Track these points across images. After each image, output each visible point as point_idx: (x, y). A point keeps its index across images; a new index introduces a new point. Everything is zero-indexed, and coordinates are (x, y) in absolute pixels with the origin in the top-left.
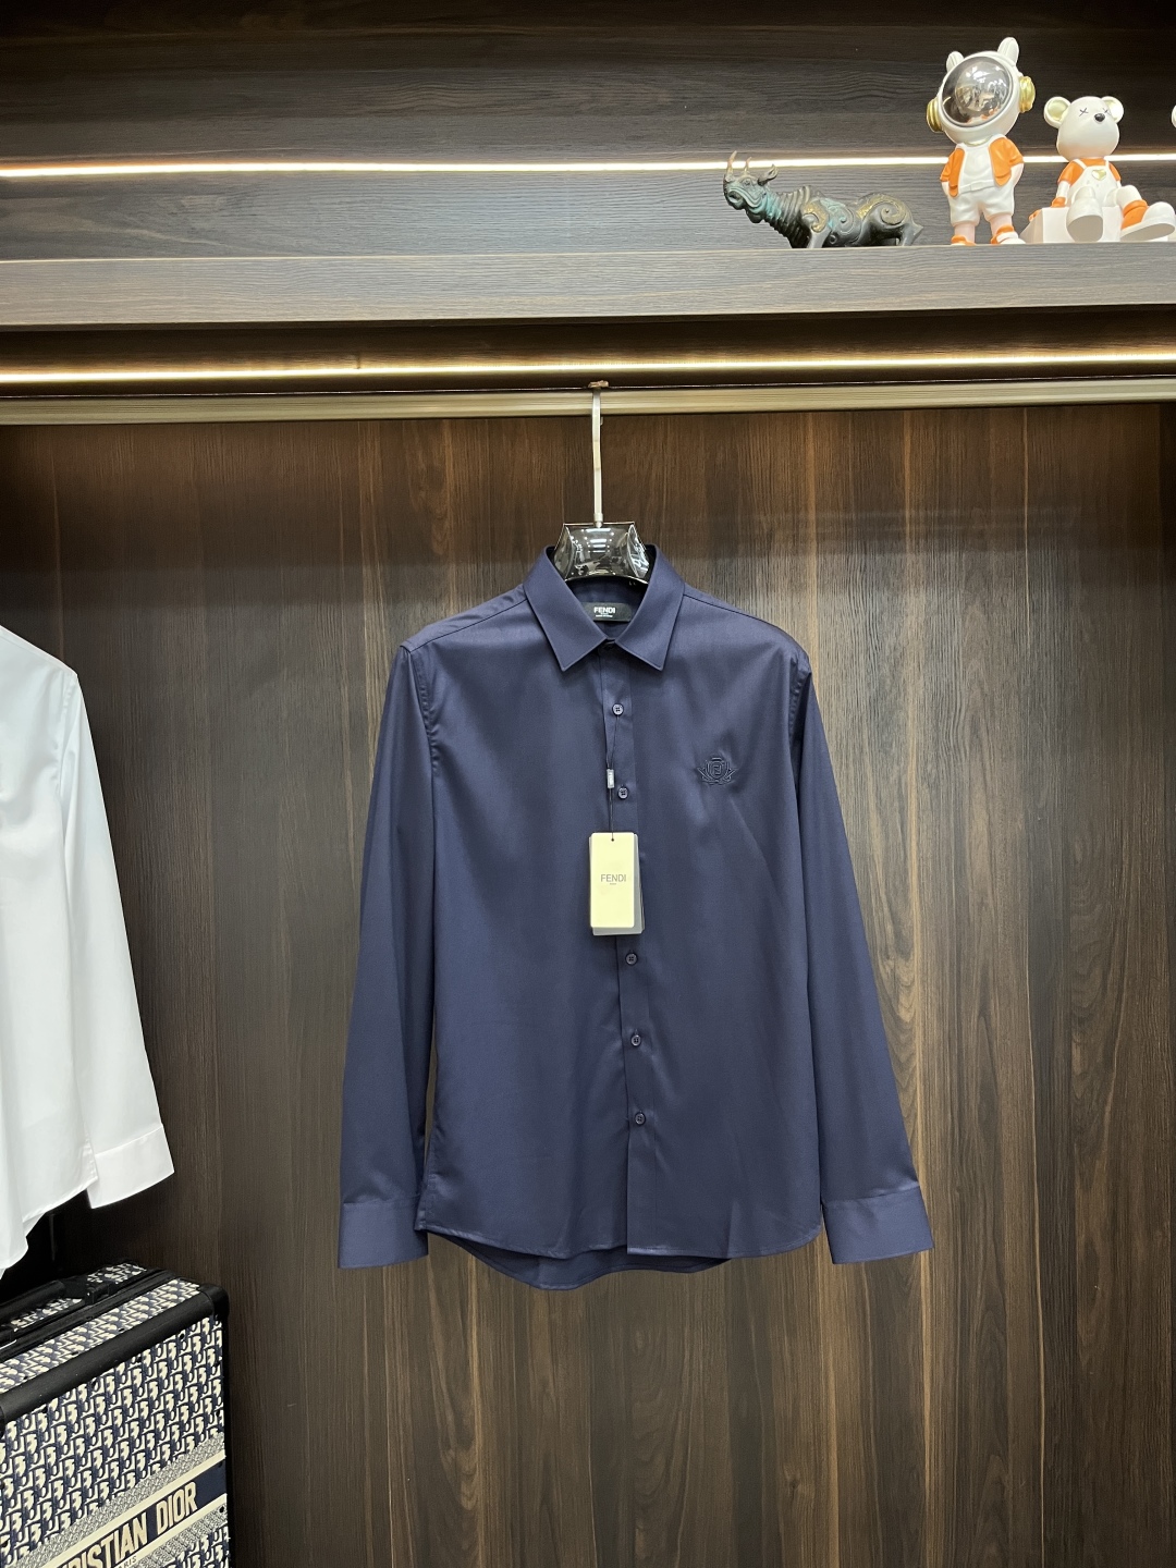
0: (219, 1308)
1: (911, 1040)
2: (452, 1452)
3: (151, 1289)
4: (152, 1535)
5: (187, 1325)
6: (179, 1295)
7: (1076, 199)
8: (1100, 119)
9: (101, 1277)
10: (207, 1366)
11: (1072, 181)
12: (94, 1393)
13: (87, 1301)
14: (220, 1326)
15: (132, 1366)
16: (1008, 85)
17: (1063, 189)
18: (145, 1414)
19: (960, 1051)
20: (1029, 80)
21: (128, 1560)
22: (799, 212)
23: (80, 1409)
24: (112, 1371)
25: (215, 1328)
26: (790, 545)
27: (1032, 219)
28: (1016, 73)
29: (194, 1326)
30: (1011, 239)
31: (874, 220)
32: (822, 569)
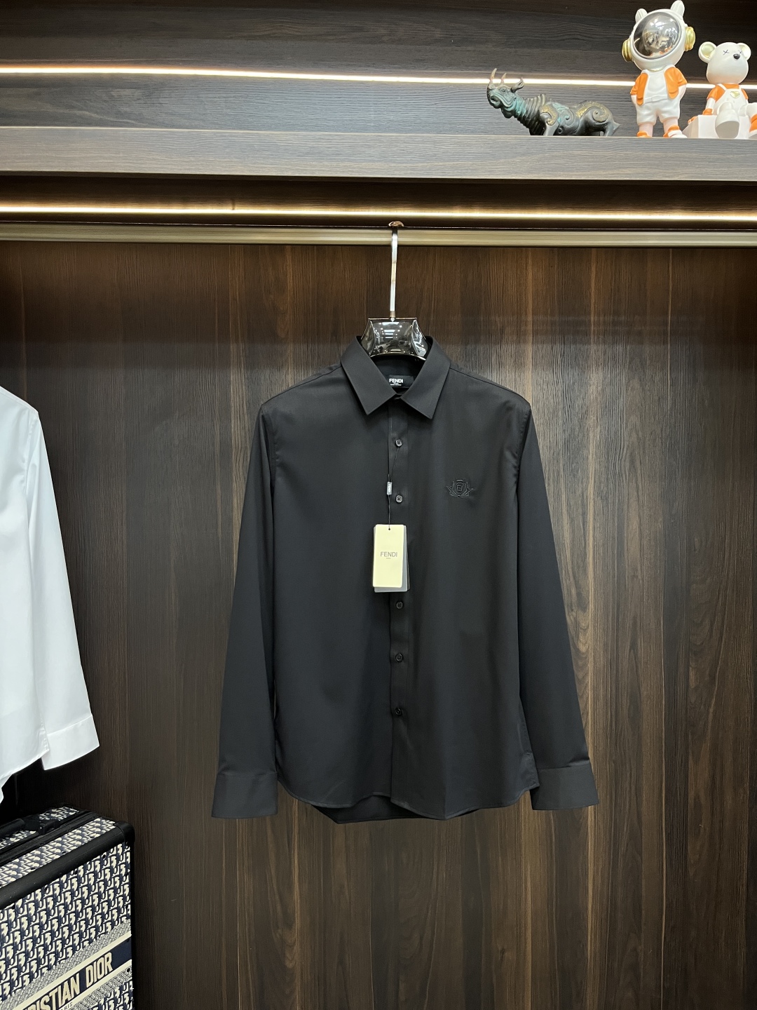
0: (128, 837)
1: (585, 665)
2: (280, 931)
3: (83, 825)
4: (83, 988)
5: (108, 850)
6: (102, 829)
7: (720, 111)
8: (737, 57)
9: (49, 816)
10: (120, 876)
11: (717, 99)
12: (46, 895)
13: (40, 833)
14: (129, 849)
15: (71, 877)
16: (678, 32)
17: (711, 103)
18: (79, 908)
19: (617, 671)
20: (692, 29)
21: (67, 1005)
22: (538, 111)
23: (37, 906)
24: (58, 880)
25: (126, 850)
26: (515, 338)
27: (690, 122)
28: (683, 25)
29: (112, 850)
30: (678, 134)
31: (588, 118)
32: (535, 353)
